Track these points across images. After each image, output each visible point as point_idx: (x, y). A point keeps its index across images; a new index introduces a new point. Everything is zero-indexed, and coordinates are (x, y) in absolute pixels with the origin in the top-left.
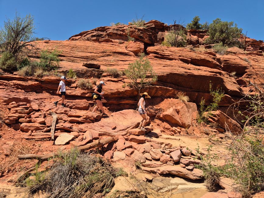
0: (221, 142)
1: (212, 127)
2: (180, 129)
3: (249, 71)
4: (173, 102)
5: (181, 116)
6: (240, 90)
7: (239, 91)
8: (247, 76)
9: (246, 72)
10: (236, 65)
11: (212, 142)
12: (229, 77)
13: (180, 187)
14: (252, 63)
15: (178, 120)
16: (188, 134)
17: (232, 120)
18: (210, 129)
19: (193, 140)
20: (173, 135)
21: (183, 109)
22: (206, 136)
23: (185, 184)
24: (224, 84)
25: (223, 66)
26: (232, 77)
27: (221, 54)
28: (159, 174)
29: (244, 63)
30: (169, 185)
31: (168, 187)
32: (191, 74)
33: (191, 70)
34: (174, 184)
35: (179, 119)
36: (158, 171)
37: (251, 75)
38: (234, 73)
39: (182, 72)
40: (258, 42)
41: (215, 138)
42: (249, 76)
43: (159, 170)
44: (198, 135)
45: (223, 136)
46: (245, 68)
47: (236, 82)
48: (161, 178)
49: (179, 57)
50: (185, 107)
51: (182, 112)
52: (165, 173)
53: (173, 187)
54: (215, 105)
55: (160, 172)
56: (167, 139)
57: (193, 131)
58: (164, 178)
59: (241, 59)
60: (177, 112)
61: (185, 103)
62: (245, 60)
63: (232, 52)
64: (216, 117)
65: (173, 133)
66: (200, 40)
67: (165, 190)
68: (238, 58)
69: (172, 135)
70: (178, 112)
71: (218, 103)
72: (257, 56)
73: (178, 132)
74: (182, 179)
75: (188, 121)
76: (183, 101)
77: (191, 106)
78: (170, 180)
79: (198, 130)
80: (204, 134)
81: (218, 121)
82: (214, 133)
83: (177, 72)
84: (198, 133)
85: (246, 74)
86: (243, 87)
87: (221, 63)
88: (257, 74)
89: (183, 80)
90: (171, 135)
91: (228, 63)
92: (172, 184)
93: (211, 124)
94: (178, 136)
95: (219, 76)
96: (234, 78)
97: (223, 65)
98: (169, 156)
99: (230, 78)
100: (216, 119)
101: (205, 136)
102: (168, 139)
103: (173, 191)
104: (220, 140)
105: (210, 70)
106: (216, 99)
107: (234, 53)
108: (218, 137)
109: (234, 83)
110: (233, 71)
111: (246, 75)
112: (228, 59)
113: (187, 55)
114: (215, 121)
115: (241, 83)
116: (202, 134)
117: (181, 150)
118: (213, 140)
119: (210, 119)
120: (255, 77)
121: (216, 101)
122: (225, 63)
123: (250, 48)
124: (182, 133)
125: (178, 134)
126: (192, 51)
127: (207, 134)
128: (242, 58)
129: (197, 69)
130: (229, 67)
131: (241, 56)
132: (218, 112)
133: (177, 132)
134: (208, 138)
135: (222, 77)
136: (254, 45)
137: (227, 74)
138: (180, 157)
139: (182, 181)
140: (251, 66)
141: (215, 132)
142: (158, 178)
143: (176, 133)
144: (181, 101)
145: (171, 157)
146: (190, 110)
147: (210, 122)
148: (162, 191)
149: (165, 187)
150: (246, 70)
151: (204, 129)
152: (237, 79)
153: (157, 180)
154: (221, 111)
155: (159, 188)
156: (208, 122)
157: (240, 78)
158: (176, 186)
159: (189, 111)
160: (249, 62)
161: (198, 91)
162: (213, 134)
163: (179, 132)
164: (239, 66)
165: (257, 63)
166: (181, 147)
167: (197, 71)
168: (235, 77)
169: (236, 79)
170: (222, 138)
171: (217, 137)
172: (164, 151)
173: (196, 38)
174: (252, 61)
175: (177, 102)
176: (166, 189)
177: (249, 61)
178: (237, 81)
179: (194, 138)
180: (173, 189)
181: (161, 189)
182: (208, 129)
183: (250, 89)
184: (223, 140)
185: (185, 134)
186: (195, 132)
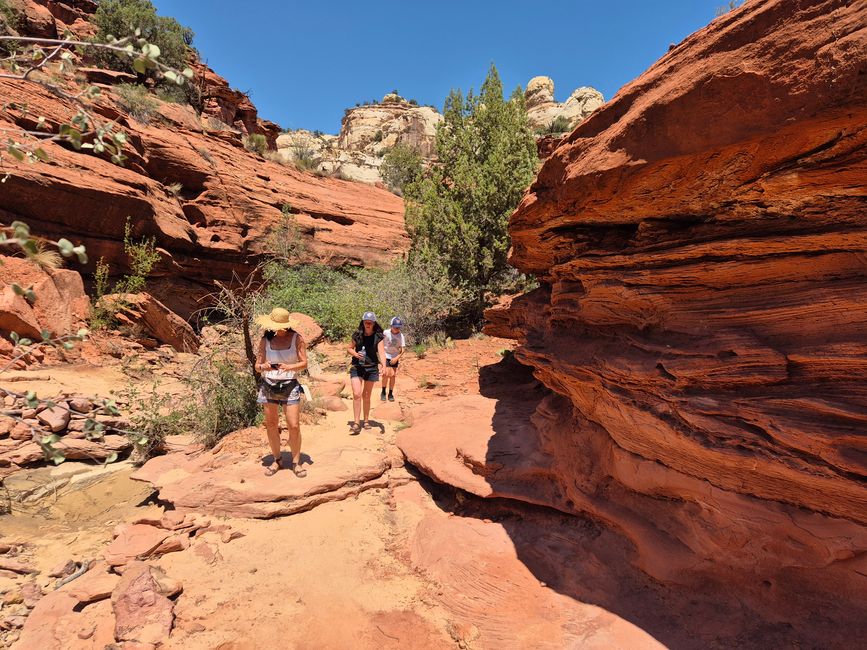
0: (151, 371)
1: (126, 336)
2: (42, 350)
3: (213, 188)
4: (10, 268)
5: (43, 311)
6: (193, 235)
7: (189, 239)
8: (208, 199)
9: (206, 189)
10: (182, 163)
11: (131, 374)
12: (165, 198)
13: (76, 479)
14: (220, 166)
15: (33, 323)
16: (66, 361)
17: (175, 316)
18: (124, 343)
19: (83, 374)
20: (24, 368)
21: (45, 292)
22: (115, 360)
23: (86, 471)
24: (154, 221)
25: (147, 161)
26: (172, 196)
27: (140, 121)
28: (19, 465)
29: (200, 164)
30: (48, 482)
31: (48, 486)
32: (62, 182)
33: (60, 169)
34: (61, 477)
35: (36, 322)
36: (14, 460)
37: (215, 198)
38: (176, 188)
39: (35, 175)
40: (233, 93)
41: (138, 364)
42: (213, 200)
43: (18, 456)
44: (94, 361)
45: (154, 357)
46: (204, 177)
47: (182, 213)
48: (26, 472)
49: (12, 112)
50: (51, 284)
51: (43, 300)
52: (33, 460)
53: (59, 483)
54: (136, 281)
55: (19, 461)
56: (13, 380)
57: (79, 352)
58: (32, 470)
59: (194, 149)
60: (27, 301)
61: (49, 274)
62: (203, 155)
63: (169, 121)
64: (136, 309)
65: (23, 363)
66: (61, 26)
67: (39, 495)
68: (185, 143)
69: (19, 369)
70: (31, 301)
71: (143, 276)
72: (230, 147)
73: (37, 357)
74: (78, 464)
75: (62, 325)
76: (43, 267)
77: (67, 280)
78: (49, 471)
79: (94, 348)
80: (109, 357)
81: (142, 321)
82: (134, 352)
83: (16, 171)
84: (94, 354)
85: (204, 193)
86: (198, 226)
87: (141, 150)
88: (229, 198)
89: (35, 198)
90: (16, 369)
91: (162, 154)
92: (55, 479)
93: (123, 329)
94: (39, 369)
95: (141, 196)
96: (178, 200)
97: (148, 158)
98: (37, 421)
99: (169, 200)
100: (137, 315)
101: (111, 362)
102: (18, 379)
103: (60, 491)
104: (149, 366)
105: (116, 176)
106: (140, 266)
107: (176, 124)
108: (144, 362)
109: (178, 215)
110: (176, 181)
111: (206, 196)
112: (161, 143)
113: (39, 110)
114: (136, 321)
115: (193, 215)
116: (104, 356)
117: (68, 402)
118: (133, 370)
119: (120, 316)
120: (225, 204)
121: (140, 272)
122: (153, 153)
123: (215, 107)
124: (46, 361)
125: (37, 364)
126: (54, 96)
127: (118, 356)
128: (196, 147)
129: (77, 166)
130: (164, 168)
131: (194, 139)
132: (142, 298)
133: (32, 358)
134: (120, 367)
135: (147, 199)
136: (224, 99)
137: (161, 188)
138: (68, 419)
139: (80, 466)
140: (217, 173)
141: (135, 348)
142: (16, 474)
143: (29, 363)
144: (37, 267)
145: (42, 423)
146: (66, 293)
147: (120, 323)
148: (31, 498)
149: (40, 488)
150: (206, 184)
151: (110, 345)
152: (185, 204)
153: (16, 478)
154: (150, 297)
155: (23, 493)
156: (116, 324)
157: (192, 202)
158: (67, 480)
159: (61, 296)
160: (212, 163)
161: (81, 232)
162: (130, 355)
163: (40, 359)
164: (189, 170)
165: (230, 166)
166: (67, 396)
167: (78, 174)
168: (180, 198)
169: (182, 202)
170: (152, 362)
171: (140, 362)
172: (18, 411)
173: (46, 17)
174: (218, 161)
175: (22, 270)
176: (42, 491)
177: (211, 158)
178: (184, 209)
179: (84, 369)
180: (60, 487)
181: (30, 493)
182: (117, 342)
183: (213, 234)
184: (155, 366)
185: (58, 361)
186: (83, 355)
